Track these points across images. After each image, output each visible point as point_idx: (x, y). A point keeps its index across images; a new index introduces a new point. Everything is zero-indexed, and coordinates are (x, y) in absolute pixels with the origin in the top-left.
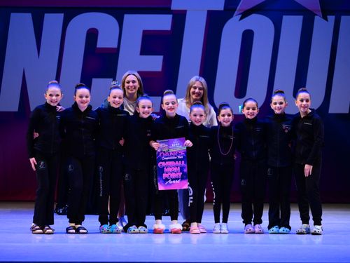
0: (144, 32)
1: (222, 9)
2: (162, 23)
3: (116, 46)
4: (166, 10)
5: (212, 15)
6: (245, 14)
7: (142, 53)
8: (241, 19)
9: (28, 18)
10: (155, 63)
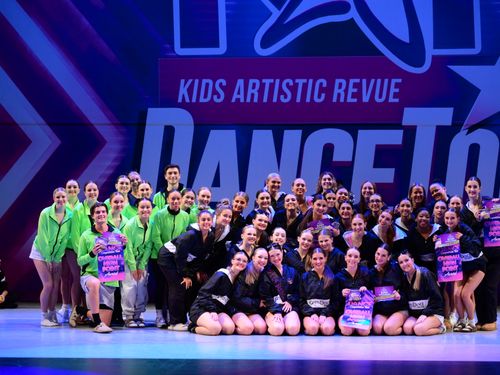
0: (377, 146)
1: (450, 124)
2: (394, 137)
3: (350, 159)
4: (397, 125)
5: (440, 130)
6: (472, 129)
7: (375, 166)
8: (468, 133)
9: (269, 133)
10: (388, 175)
